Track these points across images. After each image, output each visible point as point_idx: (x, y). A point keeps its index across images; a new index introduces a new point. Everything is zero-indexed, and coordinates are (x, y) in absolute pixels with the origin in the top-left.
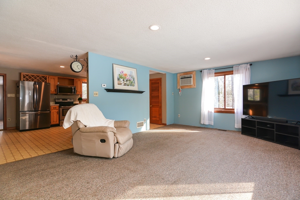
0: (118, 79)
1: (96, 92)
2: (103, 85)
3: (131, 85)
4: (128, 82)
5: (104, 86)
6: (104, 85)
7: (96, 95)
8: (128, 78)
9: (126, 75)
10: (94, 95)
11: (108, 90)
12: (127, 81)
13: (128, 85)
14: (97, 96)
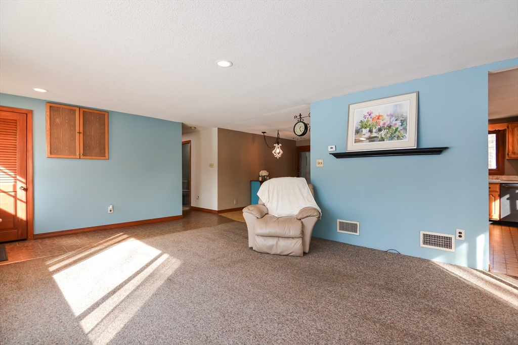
0: (357, 132)
1: (320, 161)
2: (329, 147)
3: (392, 138)
4: (383, 133)
5: (332, 150)
6: (332, 148)
7: (320, 165)
8: (384, 124)
9: (378, 119)
10: (317, 165)
11: (338, 156)
12: (380, 130)
13: (382, 140)
14: (322, 165)
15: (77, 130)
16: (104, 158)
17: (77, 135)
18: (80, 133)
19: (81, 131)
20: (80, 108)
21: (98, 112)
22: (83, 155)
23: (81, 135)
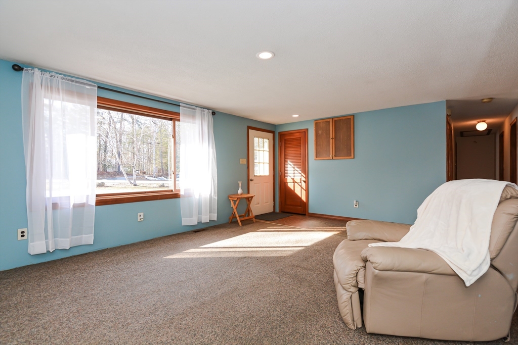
15: (331, 137)
16: (350, 157)
17: (331, 140)
18: (332, 138)
19: (334, 137)
20: (332, 118)
21: (345, 118)
22: (335, 156)
23: (334, 140)
